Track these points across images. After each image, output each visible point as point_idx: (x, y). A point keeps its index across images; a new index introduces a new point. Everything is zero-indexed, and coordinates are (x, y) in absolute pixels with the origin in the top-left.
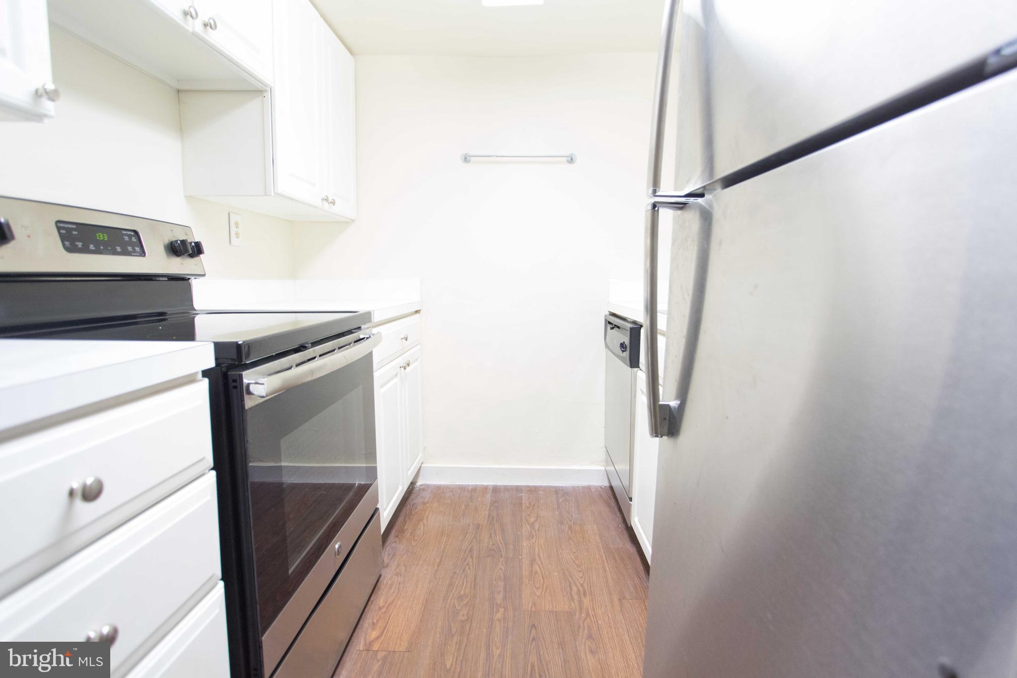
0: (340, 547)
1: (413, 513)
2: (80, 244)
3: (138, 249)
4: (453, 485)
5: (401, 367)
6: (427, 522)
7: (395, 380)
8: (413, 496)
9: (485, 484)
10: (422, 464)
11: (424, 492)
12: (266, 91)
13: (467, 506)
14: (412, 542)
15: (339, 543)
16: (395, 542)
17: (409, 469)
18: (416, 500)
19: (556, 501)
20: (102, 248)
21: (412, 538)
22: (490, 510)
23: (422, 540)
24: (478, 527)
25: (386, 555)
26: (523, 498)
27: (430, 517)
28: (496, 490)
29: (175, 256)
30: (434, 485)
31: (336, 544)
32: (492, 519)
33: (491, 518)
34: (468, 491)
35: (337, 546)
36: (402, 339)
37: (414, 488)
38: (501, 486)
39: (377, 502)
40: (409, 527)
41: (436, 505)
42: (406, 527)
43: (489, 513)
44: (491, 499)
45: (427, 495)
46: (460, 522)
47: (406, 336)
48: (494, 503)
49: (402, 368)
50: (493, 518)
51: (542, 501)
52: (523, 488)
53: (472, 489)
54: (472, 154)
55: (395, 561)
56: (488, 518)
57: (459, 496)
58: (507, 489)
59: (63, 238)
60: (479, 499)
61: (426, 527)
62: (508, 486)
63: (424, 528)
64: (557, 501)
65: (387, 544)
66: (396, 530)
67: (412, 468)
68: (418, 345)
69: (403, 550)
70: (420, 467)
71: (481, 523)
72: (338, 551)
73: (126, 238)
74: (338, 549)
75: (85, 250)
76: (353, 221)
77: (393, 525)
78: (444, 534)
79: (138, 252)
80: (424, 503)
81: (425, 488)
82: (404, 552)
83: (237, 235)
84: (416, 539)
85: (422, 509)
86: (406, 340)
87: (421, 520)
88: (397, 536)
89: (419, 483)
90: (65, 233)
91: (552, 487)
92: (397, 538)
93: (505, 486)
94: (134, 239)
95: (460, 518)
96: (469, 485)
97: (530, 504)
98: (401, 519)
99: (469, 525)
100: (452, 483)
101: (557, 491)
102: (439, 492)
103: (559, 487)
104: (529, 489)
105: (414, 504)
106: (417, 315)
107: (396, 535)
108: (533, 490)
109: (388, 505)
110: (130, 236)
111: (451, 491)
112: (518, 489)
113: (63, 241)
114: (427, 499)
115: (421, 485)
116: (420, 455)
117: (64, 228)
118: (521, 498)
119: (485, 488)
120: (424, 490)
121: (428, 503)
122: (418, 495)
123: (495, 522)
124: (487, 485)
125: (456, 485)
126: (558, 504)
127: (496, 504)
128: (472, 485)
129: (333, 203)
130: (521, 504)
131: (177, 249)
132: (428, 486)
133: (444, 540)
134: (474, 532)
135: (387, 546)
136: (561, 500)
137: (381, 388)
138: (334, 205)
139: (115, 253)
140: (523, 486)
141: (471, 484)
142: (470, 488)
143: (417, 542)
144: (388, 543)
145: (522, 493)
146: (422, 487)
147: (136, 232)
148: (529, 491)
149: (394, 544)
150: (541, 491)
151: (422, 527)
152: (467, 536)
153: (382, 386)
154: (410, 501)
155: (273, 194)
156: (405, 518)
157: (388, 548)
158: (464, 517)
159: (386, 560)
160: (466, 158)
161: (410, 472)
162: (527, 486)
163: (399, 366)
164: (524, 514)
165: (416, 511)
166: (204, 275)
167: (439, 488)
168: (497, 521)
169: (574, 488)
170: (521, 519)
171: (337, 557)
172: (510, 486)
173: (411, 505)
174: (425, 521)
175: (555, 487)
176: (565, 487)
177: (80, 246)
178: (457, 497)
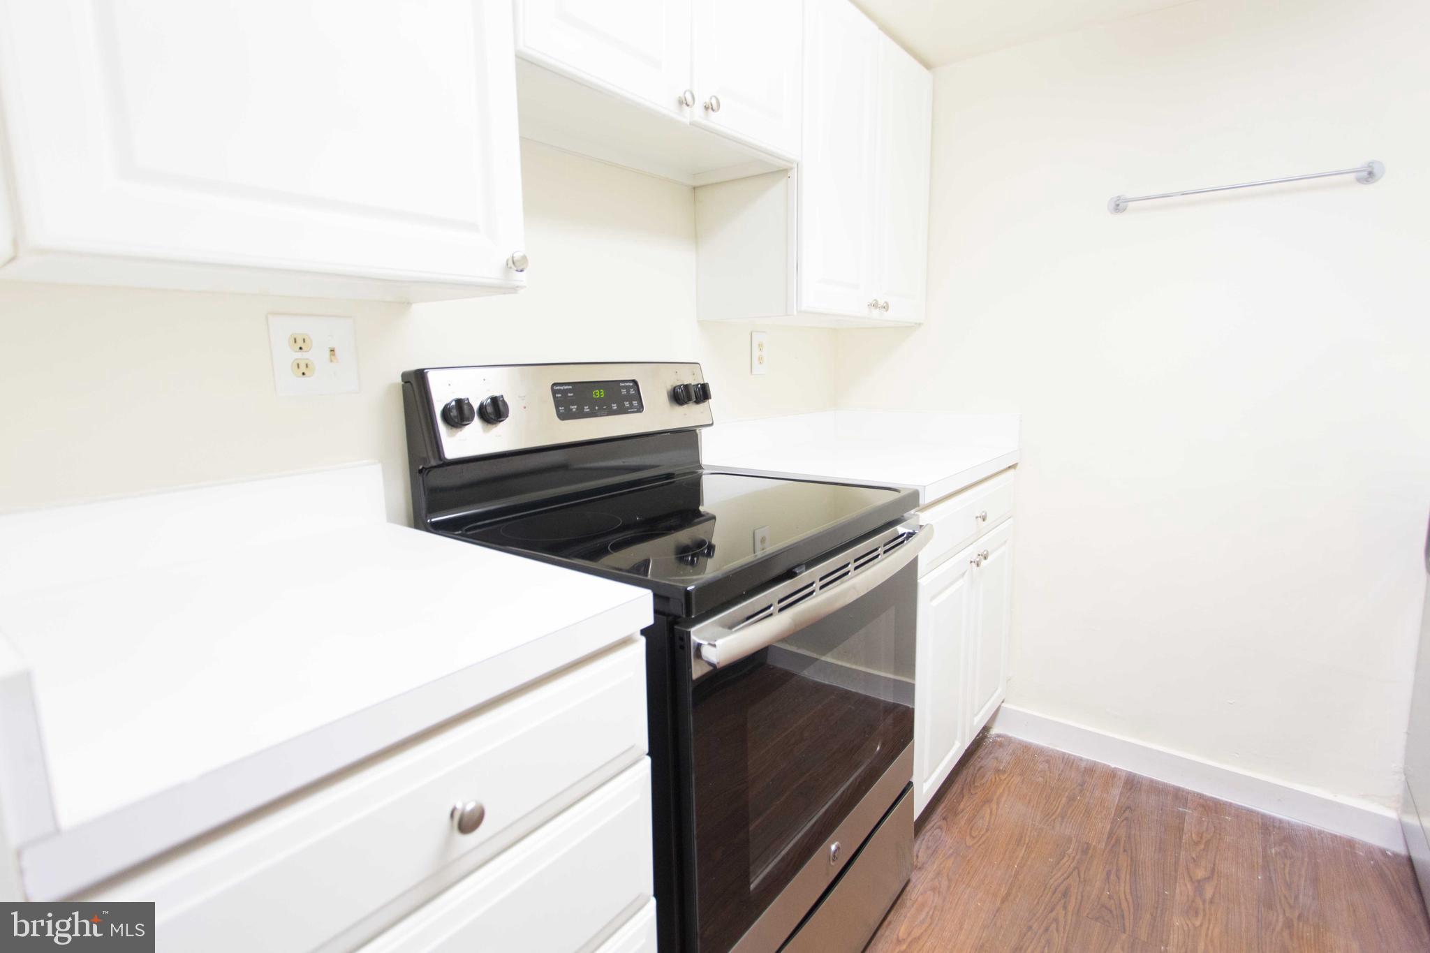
0: (838, 848)
1: (976, 784)
2: (574, 408)
3: (635, 403)
4: (1052, 750)
5: (971, 562)
6: (997, 809)
7: (960, 583)
8: (981, 752)
9: (1113, 766)
10: (1003, 702)
11: (1001, 750)
12: (792, 169)
13: (1071, 799)
14: (968, 838)
15: (836, 843)
16: (940, 828)
17: (976, 715)
18: (987, 761)
19: (1260, 849)
20: (597, 408)
21: (968, 831)
22: (1114, 821)
23: (983, 839)
24: (1086, 849)
25: (923, 847)
26: (1187, 818)
27: (1003, 799)
28: (1132, 783)
29: (677, 405)
30: (1020, 740)
31: (833, 843)
32: (1116, 842)
33: (1113, 840)
34: (1078, 768)
35: (833, 847)
36: (977, 517)
37: (986, 737)
38: (1143, 778)
39: (911, 773)
40: (966, 805)
41: (1017, 779)
42: (961, 806)
43: (1111, 829)
44: (1119, 800)
45: (1005, 756)
46: (1053, 828)
47: (983, 514)
48: (1124, 811)
49: (973, 563)
50: (1118, 841)
51: (1228, 839)
52: (1190, 798)
53: (1085, 768)
54: (1129, 196)
55: (934, 862)
56: (1108, 838)
57: (1060, 775)
58: (1157, 789)
59: (558, 403)
60: (1097, 793)
61: (993, 817)
62: (1158, 782)
63: (990, 818)
64: (1264, 849)
65: (928, 827)
66: (945, 807)
67: (982, 713)
68: (1009, 518)
69: (951, 848)
70: (1000, 706)
71: (1094, 844)
72: (834, 856)
73: (624, 391)
74: (834, 853)
75: (580, 415)
76: (920, 324)
77: (942, 797)
78: (1022, 842)
79: (635, 407)
80: (998, 771)
81: (1003, 742)
82: (952, 851)
83: (761, 360)
84: (974, 834)
85: (993, 780)
86: (984, 520)
87: (988, 801)
88: (944, 819)
89: (995, 731)
90: (560, 397)
91: (1258, 813)
92: (945, 822)
93: (1152, 781)
94: (632, 392)
95: (1054, 820)
96: (1081, 759)
97: (1201, 835)
98: (956, 788)
99: (1070, 840)
100: (1051, 747)
101: (1267, 826)
102: (1027, 756)
103: (1273, 819)
104: (1201, 801)
105: (981, 767)
106: (1012, 472)
107: (944, 815)
108: (1211, 807)
109: (931, 774)
110: (628, 388)
111: (1048, 762)
112: (1179, 795)
113: (557, 407)
114: (1003, 764)
115: (999, 736)
116: (1000, 690)
117: (559, 391)
118: (1181, 816)
119: (1112, 774)
120: (1001, 745)
121: (1004, 772)
122: (991, 753)
123: (1122, 849)
124: (1115, 768)
125: (1058, 751)
126: (1265, 857)
127: (1127, 814)
128: (1088, 760)
129: (886, 307)
130: (1180, 830)
131: (681, 396)
132: (1010, 740)
133: (1021, 855)
134: (1077, 857)
135: (927, 832)
136: (1273, 851)
137: (931, 600)
138: (887, 310)
139: (611, 413)
140: (1189, 792)
141: (1085, 756)
142: (1083, 765)
143: (975, 840)
144: (931, 825)
145: (1185, 806)
146: (999, 739)
147: (635, 382)
148: (1203, 806)
149: (938, 830)
150: (1229, 815)
151: (987, 816)
152: (1062, 862)
153: (933, 598)
154: (975, 762)
155: (795, 313)
156: (962, 790)
157: (928, 834)
158: (1063, 821)
159: (922, 856)
160: (1118, 205)
161: (977, 719)
162: (1198, 794)
163: (969, 560)
164: (1183, 853)
165: (983, 782)
166: (712, 424)
167: (1026, 748)
168: (1125, 851)
169: (1311, 833)
170: (1177, 863)
171: (831, 863)
172: (1164, 784)
173: (977, 769)
174: (994, 806)
175: (1264, 816)
176: (1289, 823)
177: (574, 410)
178: (1057, 778)
